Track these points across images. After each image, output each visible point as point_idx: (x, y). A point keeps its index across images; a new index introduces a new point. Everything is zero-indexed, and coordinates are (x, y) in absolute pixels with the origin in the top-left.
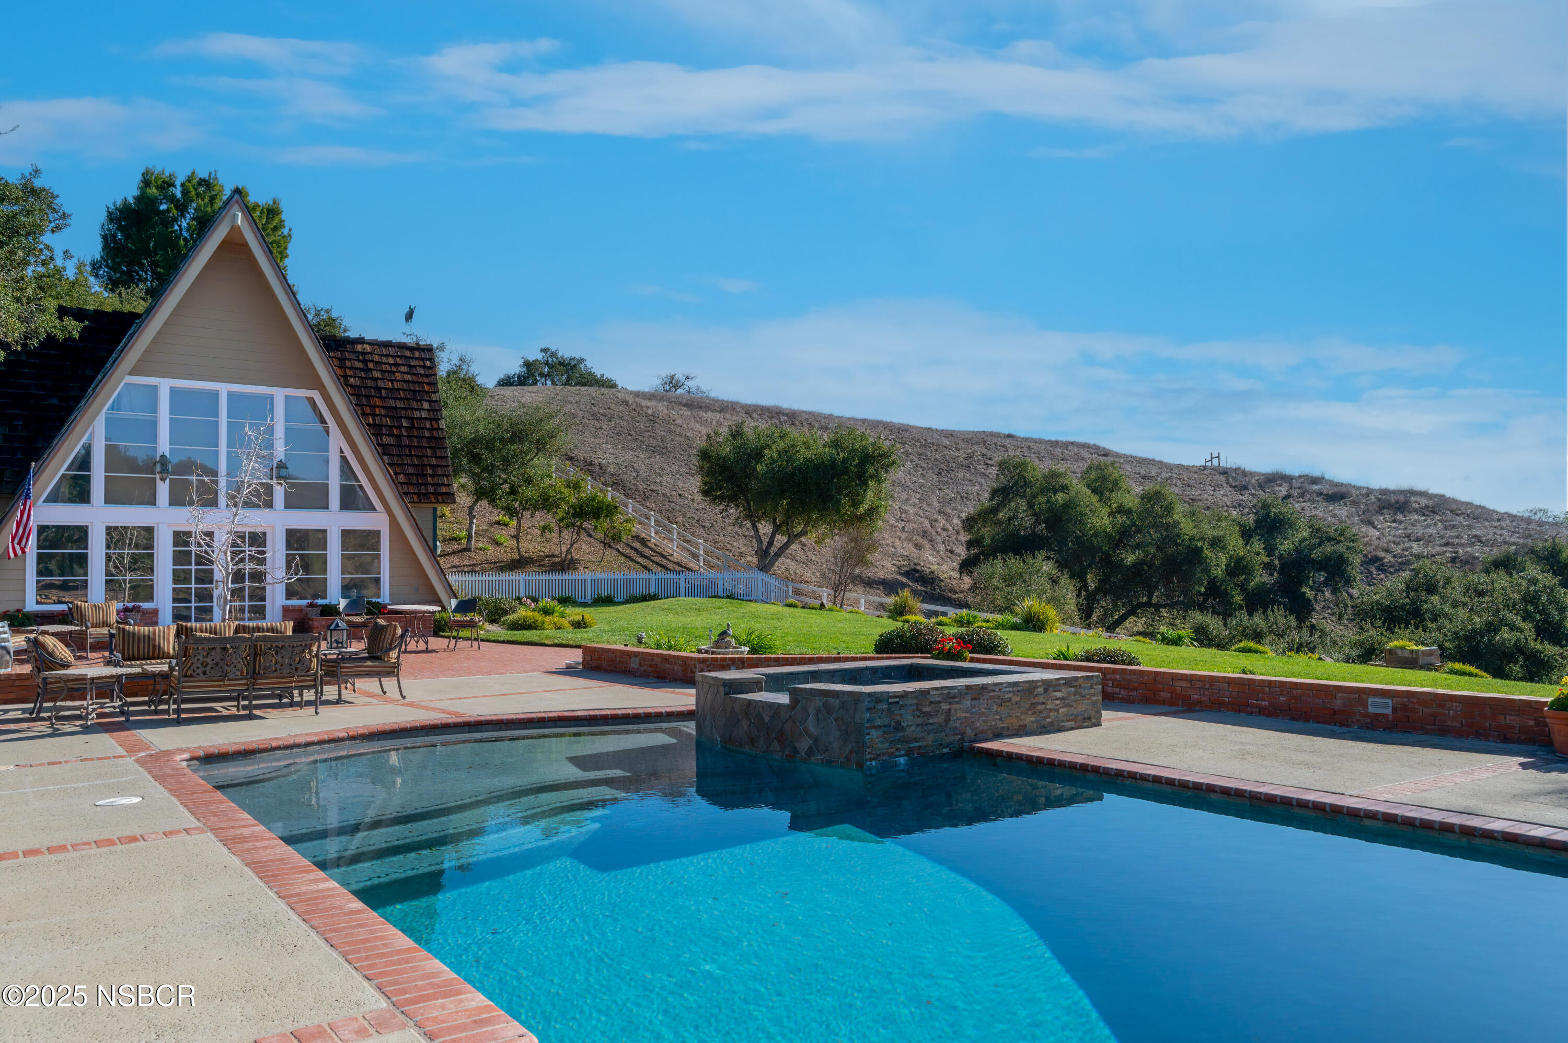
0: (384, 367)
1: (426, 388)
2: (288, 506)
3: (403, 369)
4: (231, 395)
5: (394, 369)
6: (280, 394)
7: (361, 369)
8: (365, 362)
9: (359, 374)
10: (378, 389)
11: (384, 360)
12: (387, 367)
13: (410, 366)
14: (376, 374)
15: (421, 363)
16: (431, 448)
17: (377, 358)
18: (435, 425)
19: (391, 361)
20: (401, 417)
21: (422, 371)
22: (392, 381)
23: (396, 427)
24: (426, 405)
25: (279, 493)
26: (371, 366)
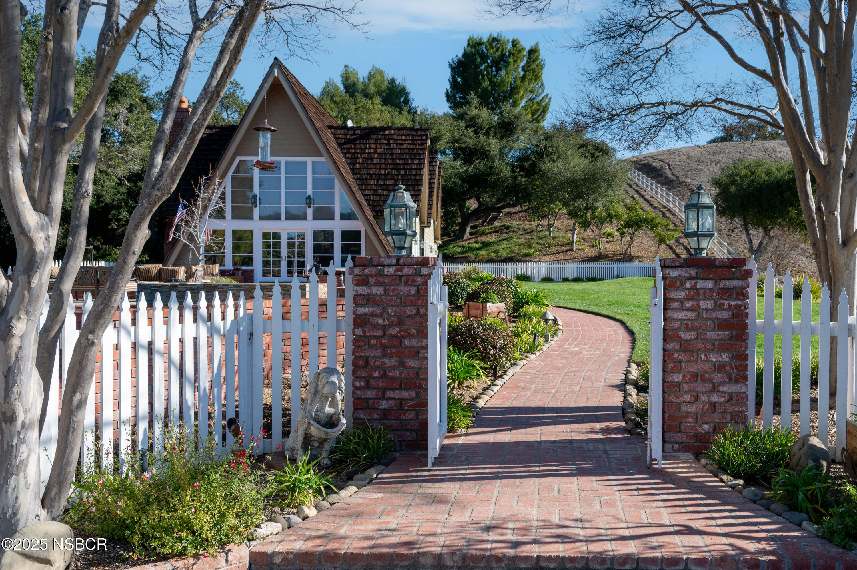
0: (398, 142)
1: (419, 152)
2: (314, 218)
3: (409, 142)
4: (286, 163)
5: (404, 142)
6: (309, 160)
7: (385, 144)
8: (388, 140)
9: (383, 146)
10: (392, 154)
11: (400, 137)
12: (401, 142)
13: (413, 140)
14: (393, 146)
15: (420, 138)
16: (413, 185)
17: (395, 137)
18: (418, 173)
19: (403, 138)
20: (401, 169)
21: (419, 142)
22: (401, 149)
23: (396, 175)
24: (416, 161)
25: (310, 212)
26: (391, 142)
